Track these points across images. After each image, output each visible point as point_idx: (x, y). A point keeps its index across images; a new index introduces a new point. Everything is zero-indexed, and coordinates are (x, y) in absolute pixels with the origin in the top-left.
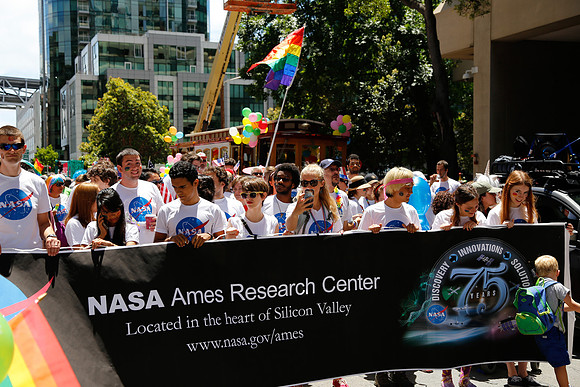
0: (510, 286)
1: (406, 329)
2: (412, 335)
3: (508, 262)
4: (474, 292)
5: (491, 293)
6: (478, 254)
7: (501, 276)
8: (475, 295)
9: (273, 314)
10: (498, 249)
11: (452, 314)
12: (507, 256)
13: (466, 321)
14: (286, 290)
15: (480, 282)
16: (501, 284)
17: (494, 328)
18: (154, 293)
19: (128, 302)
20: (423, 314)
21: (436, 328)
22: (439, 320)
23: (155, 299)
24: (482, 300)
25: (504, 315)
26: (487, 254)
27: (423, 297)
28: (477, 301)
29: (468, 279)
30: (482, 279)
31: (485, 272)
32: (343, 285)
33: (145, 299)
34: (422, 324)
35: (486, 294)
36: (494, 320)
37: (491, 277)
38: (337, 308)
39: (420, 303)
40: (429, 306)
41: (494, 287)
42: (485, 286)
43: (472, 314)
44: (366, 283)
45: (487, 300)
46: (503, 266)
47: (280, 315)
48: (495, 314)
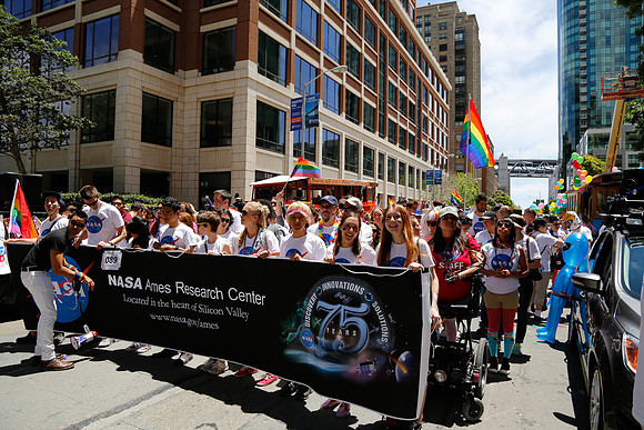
0: (371, 328)
1: (285, 346)
2: (290, 352)
3: (370, 304)
4: (331, 327)
5: (351, 333)
6: (335, 291)
7: (363, 317)
8: (331, 330)
9: (198, 308)
10: (358, 289)
11: (316, 341)
12: (369, 297)
13: (323, 353)
14: (205, 293)
15: (337, 318)
16: (362, 324)
17: (352, 369)
18: (138, 279)
19: (124, 282)
20: (298, 336)
21: (307, 351)
22: (308, 343)
23: (138, 284)
24: (339, 337)
25: (363, 357)
26: (344, 292)
27: (300, 320)
28: (333, 337)
29: (327, 314)
30: (339, 316)
31: (342, 310)
32: (242, 296)
33: (134, 282)
34: (298, 344)
35: (344, 332)
36: (352, 360)
37: (349, 316)
38: (240, 314)
39: (297, 326)
40: (303, 330)
41: (353, 327)
42: (342, 324)
43: (328, 348)
44: (258, 299)
45: (345, 338)
46: (364, 307)
47: (202, 310)
48: (355, 354)
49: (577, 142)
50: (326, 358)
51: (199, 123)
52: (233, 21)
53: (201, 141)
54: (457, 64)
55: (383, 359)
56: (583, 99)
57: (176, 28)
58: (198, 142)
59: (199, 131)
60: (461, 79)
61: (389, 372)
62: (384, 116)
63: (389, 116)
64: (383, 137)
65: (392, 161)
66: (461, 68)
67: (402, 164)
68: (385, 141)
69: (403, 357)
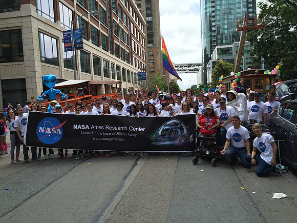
0: (181, 131)
1: (152, 142)
5: (176, 133)
9: (116, 134)
12: (180, 123)
13: (168, 139)
14: (120, 128)
16: (179, 130)
17: (177, 142)
18: (87, 126)
19: (81, 127)
21: (160, 141)
22: (160, 139)
25: (180, 138)
28: (171, 134)
30: (172, 129)
31: (173, 127)
32: (135, 129)
33: (85, 127)
34: (156, 140)
35: (174, 133)
36: (176, 140)
37: (175, 129)
41: (176, 131)
42: (173, 131)
46: (179, 126)
48: (177, 138)
49: (211, 53)
50: (169, 141)
54: (147, 9)
55: (186, 138)
56: (213, 29)
60: (150, 18)
61: (188, 141)
62: (112, 42)
63: (115, 41)
64: (113, 54)
65: (118, 68)
66: (149, 12)
67: (124, 70)
68: (114, 56)
69: (191, 136)
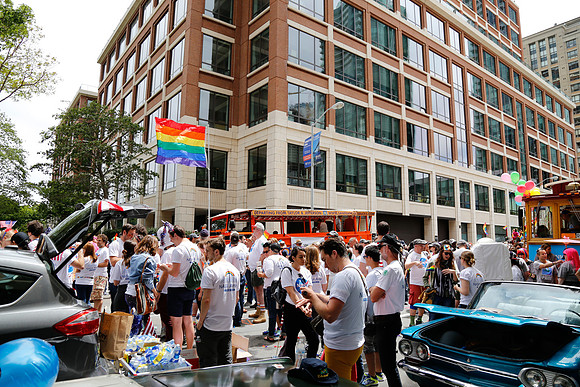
51: (247, 167)
52: (266, 81)
53: (249, 182)
57: (230, 93)
58: (246, 184)
59: (246, 174)
62: (467, 145)
63: (473, 143)
65: (481, 188)
67: (498, 191)
